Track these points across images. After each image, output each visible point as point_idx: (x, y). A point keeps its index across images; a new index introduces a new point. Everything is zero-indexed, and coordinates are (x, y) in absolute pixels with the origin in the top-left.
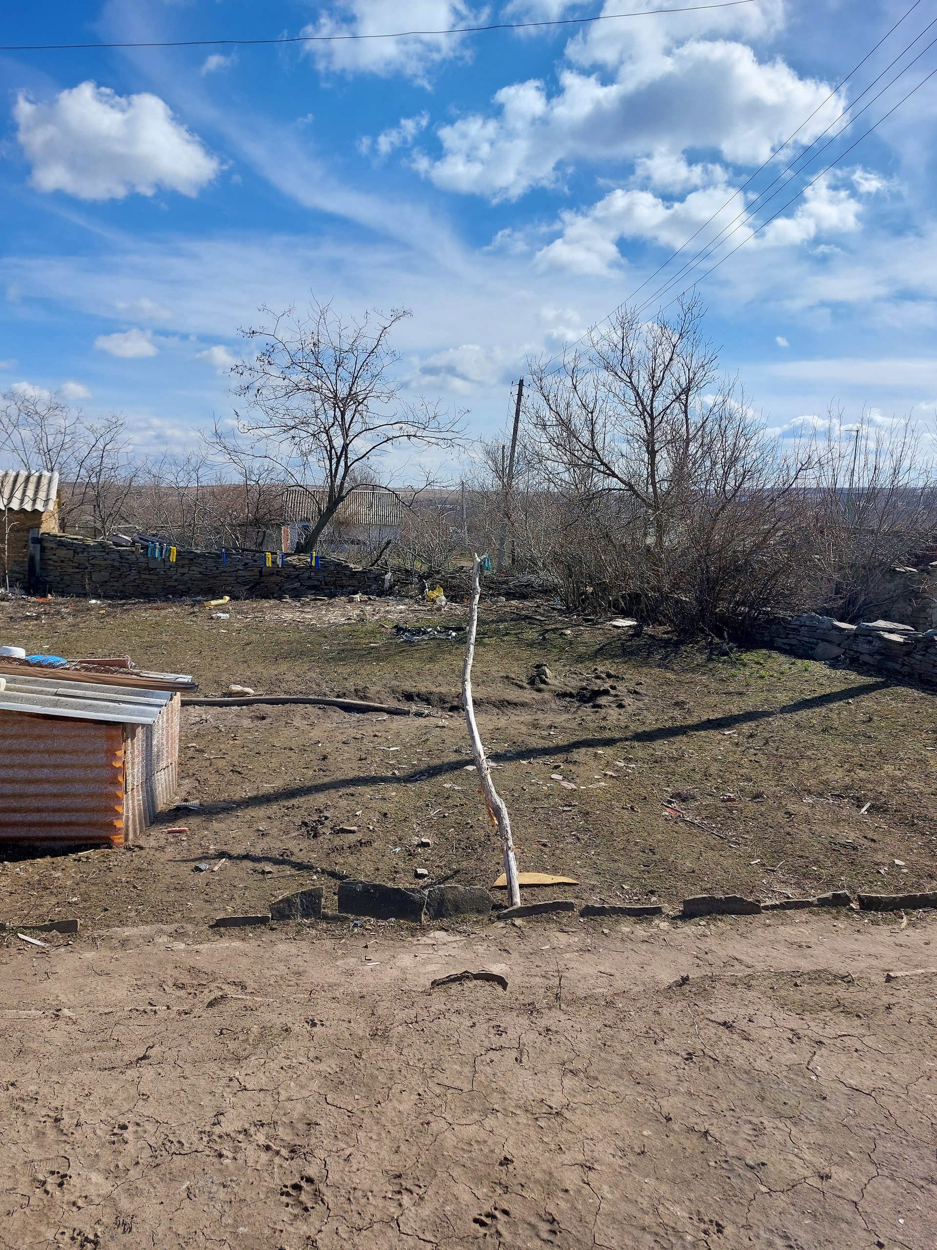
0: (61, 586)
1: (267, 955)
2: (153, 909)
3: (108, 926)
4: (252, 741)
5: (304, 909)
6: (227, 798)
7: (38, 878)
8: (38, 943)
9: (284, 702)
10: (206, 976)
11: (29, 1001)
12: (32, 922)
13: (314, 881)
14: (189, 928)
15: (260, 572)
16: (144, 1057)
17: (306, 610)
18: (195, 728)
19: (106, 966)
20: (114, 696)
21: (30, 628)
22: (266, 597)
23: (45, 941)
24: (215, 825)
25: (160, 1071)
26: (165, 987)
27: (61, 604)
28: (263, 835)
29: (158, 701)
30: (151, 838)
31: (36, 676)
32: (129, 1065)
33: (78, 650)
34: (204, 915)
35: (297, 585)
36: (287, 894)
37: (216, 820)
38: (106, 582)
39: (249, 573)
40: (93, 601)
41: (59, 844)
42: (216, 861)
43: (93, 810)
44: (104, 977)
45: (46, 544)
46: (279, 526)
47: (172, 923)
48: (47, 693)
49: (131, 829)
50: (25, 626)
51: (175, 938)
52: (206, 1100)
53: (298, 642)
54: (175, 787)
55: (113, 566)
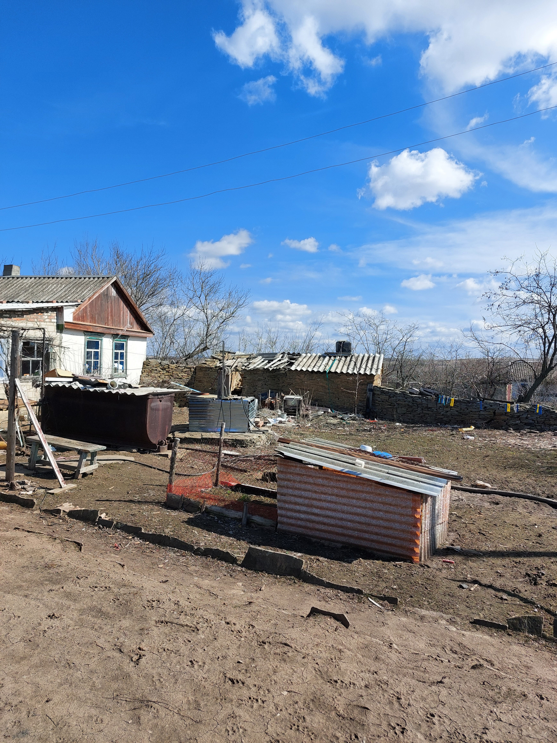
0: (381, 414)
1: (506, 650)
2: (437, 603)
3: (413, 606)
4: (491, 517)
5: (530, 628)
6: (477, 548)
7: (376, 571)
8: (378, 605)
9: (511, 495)
10: (469, 651)
11: (375, 635)
12: (375, 593)
13: (535, 612)
14: (458, 620)
15: (494, 413)
16: (441, 682)
17: (524, 438)
18: (456, 503)
19: (412, 627)
20: (417, 478)
21: (366, 436)
22: (498, 427)
23: (382, 605)
24: (470, 563)
25: (450, 692)
26: (446, 650)
27: (381, 424)
28: (500, 575)
29: (440, 484)
30: (434, 562)
31: (378, 462)
32: (433, 683)
33: (391, 450)
34: (466, 614)
35: (518, 422)
36: (517, 615)
37: (470, 560)
38: (404, 414)
39: (487, 413)
40: (398, 424)
41: (386, 555)
42: (472, 585)
43: (403, 539)
44: (412, 634)
45: (375, 392)
46: (505, 384)
47: (448, 614)
48: (384, 472)
49: (423, 555)
50: (364, 434)
51: (450, 623)
52: (477, 718)
53: (519, 459)
54: (446, 536)
55: (408, 405)
